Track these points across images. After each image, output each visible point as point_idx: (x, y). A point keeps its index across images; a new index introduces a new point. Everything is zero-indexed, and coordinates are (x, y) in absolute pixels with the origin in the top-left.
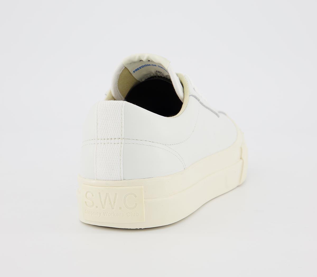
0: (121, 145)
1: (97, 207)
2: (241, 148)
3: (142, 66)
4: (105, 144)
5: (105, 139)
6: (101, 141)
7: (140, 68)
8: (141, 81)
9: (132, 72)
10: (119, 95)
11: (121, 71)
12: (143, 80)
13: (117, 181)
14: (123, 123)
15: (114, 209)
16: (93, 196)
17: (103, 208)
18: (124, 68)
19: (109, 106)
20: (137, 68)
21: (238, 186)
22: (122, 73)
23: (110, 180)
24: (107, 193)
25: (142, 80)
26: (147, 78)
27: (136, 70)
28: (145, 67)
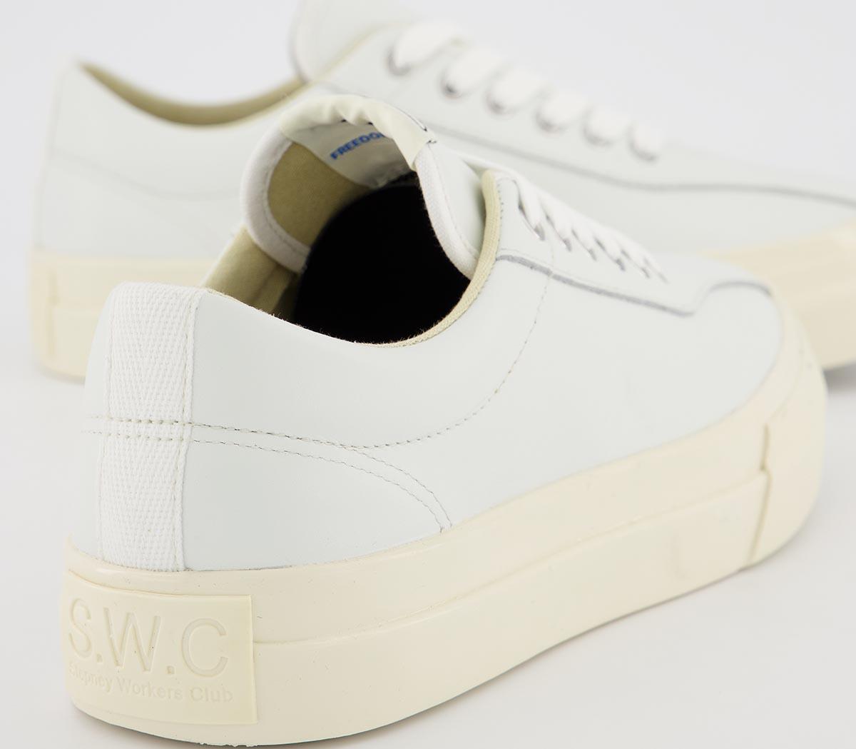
0: (178, 447)
1: (99, 658)
2: (766, 431)
3: (361, 139)
4: (129, 437)
5: (130, 420)
6: (118, 426)
7: (354, 142)
8: (373, 187)
9: (326, 157)
10: (280, 237)
11: (279, 156)
12: (382, 183)
13: (162, 571)
14: (189, 368)
15: (150, 670)
16: (89, 617)
17: (118, 665)
18: (289, 144)
19: (147, 303)
20: (342, 144)
21: (743, 570)
22: (280, 162)
23: (141, 569)
24: (128, 614)
25: (377, 184)
26: (394, 177)
27: (342, 150)
28: (372, 140)
